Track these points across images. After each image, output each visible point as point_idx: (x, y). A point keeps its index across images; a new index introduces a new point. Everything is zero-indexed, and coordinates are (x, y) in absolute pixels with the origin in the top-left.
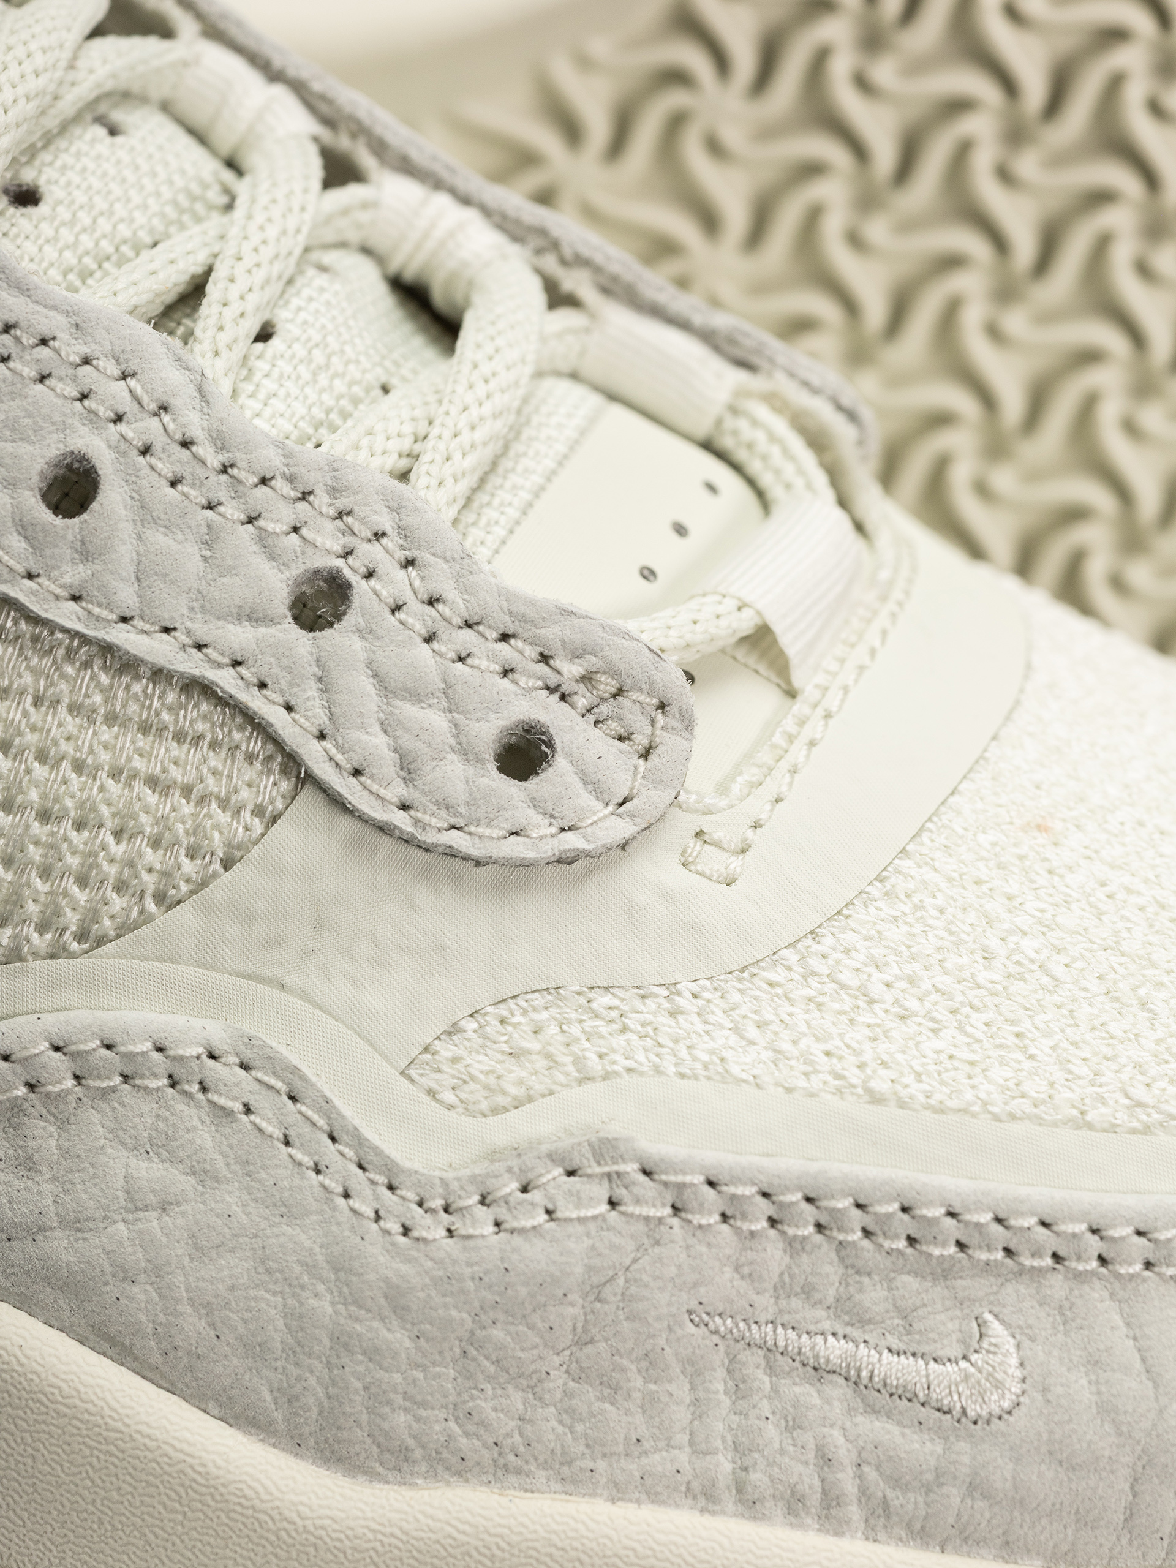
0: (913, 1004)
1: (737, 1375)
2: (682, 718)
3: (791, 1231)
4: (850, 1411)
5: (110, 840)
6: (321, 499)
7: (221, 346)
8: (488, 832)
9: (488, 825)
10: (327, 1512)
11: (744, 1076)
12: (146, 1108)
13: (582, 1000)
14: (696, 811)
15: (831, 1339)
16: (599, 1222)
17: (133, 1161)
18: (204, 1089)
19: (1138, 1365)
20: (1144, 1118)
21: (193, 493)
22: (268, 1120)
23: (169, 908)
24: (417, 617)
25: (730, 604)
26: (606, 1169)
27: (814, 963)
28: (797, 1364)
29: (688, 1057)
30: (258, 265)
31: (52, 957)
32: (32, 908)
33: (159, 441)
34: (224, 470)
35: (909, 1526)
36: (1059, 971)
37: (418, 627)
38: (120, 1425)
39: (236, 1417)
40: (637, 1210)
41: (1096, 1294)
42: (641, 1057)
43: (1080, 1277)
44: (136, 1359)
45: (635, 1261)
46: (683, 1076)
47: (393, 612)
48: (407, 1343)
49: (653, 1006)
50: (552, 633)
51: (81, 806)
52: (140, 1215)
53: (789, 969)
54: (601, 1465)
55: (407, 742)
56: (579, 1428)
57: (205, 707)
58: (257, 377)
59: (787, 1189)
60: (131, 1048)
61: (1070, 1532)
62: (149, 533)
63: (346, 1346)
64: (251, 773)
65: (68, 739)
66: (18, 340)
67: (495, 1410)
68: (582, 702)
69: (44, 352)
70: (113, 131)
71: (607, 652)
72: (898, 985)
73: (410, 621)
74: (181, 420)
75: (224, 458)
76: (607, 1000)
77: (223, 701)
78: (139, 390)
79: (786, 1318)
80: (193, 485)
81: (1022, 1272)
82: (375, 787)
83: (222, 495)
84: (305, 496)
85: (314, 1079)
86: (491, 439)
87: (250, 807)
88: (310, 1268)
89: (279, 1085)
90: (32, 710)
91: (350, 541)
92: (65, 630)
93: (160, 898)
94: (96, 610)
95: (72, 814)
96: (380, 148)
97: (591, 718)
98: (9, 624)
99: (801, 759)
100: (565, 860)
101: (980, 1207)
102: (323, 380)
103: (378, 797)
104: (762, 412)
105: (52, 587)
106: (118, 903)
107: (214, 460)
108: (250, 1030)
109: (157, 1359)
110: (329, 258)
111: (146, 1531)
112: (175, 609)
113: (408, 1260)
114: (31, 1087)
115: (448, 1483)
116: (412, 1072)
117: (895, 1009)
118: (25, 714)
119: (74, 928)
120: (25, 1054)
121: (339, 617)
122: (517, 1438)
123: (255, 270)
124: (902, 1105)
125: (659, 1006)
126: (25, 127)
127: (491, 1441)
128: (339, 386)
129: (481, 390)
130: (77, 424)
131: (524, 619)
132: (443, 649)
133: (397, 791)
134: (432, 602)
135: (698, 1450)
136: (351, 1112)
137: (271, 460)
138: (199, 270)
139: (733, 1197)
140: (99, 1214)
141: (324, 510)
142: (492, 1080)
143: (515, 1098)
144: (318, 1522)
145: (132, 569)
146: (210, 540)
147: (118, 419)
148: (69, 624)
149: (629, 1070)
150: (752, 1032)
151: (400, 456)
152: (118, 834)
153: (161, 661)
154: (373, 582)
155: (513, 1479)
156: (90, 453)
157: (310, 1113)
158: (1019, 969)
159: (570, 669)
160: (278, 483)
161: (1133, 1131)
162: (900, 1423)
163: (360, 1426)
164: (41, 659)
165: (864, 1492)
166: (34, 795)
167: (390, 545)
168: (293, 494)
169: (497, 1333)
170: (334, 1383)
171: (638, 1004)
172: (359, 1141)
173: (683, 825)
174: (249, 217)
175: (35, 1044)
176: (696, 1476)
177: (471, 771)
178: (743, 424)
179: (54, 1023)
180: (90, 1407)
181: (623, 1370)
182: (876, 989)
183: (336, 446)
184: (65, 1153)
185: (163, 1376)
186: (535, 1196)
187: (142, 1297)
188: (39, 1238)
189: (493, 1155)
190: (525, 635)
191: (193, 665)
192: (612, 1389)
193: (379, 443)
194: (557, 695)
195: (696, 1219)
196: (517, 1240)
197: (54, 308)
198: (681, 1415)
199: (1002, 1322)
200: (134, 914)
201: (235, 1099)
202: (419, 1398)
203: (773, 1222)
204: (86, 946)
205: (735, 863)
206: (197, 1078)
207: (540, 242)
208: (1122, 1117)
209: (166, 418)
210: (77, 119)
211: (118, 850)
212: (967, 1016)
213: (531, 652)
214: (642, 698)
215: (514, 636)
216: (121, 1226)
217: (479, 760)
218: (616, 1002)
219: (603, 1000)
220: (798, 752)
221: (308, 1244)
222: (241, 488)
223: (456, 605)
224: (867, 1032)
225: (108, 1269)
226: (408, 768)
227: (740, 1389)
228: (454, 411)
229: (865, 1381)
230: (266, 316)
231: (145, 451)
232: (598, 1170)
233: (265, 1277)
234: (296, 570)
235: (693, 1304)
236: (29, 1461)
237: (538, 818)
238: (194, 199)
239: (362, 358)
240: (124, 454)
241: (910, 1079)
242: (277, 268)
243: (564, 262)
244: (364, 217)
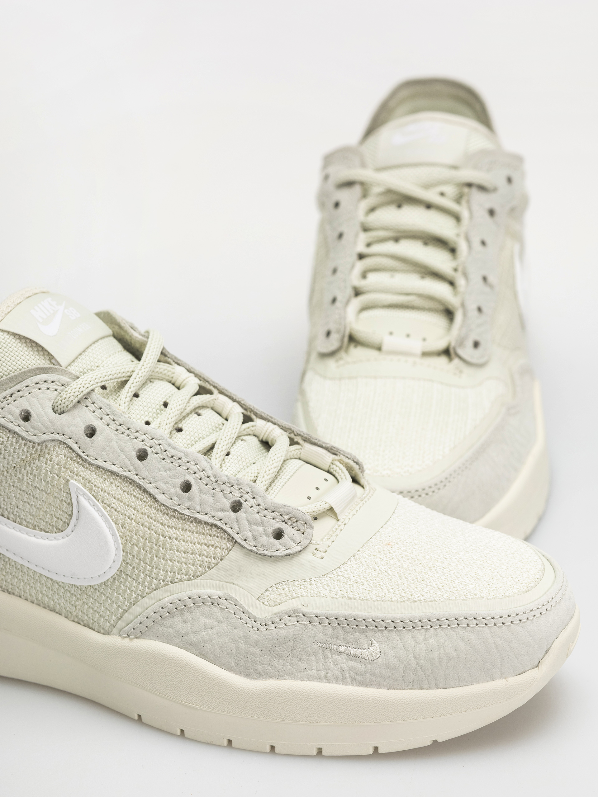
0: (359, 580)
1: (325, 655)
2: (310, 526)
3: (333, 625)
4: (347, 660)
5: (198, 556)
6: (235, 487)
7: (217, 457)
8: (272, 550)
9: (272, 549)
10: (246, 686)
11: (324, 596)
12: (207, 609)
13: (293, 583)
14: (315, 544)
15: (342, 646)
16: (295, 625)
17: (205, 620)
18: (218, 605)
19: (403, 648)
20: (404, 599)
21: (210, 487)
22: (231, 610)
23: (211, 569)
24: (256, 509)
25: (324, 503)
26: (296, 615)
27: (340, 573)
28: (336, 652)
29: (313, 593)
30: (226, 441)
31: (188, 580)
32: (184, 571)
33: (203, 477)
34: (216, 482)
35: (360, 683)
36: (390, 572)
37: (256, 511)
38: (205, 671)
39: (228, 669)
40: (302, 623)
41: (394, 634)
42: (304, 593)
43: (390, 631)
44: (208, 658)
45: (302, 633)
46: (312, 596)
47: (251, 508)
48: (259, 652)
49: (307, 583)
50: (282, 510)
51: (192, 550)
52: (207, 630)
53: (334, 574)
54: (299, 674)
55: (255, 533)
56: (294, 667)
57: (215, 529)
58: (226, 463)
59: (331, 617)
60: (204, 597)
61: (392, 682)
62: (202, 495)
63: (247, 653)
64: (225, 541)
65: (189, 537)
66: (174, 459)
67: (277, 664)
68: (289, 524)
69: (180, 461)
70: (199, 415)
71: (293, 513)
72: (356, 576)
73: (254, 509)
74: (207, 472)
75: (216, 479)
76: (297, 582)
77: (219, 528)
78: (199, 467)
79: (333, 643)
80: (210, 485)
81: (379, 630)
82: (249, 543)
83: (216, 487)
84: (232, 486)
85: (239, 601)
86: (274, 472)
87: (225, 548)
88: (240, 638)
89: (233, 603)
90: (181, 531)
91: (242, 494)
92: (187, 515)
93: (209, 567)
94: (192, 511)
95: (190, 552)
96: (256, 414)
97: (292, 527)
98: (176, 515)
99: (339, 533)
100: (288, 555)
101: (369, 618)
102: (240, 463)
103: (250, 545)
104: (338, 463)
105: (184, 507)
106: (200, 569)
107: (214, 480)
108: (227, 592)
109: (212, 658)
110: (244, 438)
111: (212, 692)
112: (207, 510)
113: (258, 635)
114: (185, 606)
115: (269, 679)
116: (259, 599)
117: (355, 581)
118: (180, 532)
119: (192, 574)
120: (183, 599)
121: (240, 510)
122: (282, 669)
123: (225, 442)
124: (355, 599)
125: (308, 583)
126: (178, 416)
127: (277, 670)
128: (244, 464)
129: (271, 463)
130: (187, 475)
131: (276, 508)
132: (261, 515)
133: (253, 543)
134: (258, 505)
135: (318, 670)
136: (247, 607)
137: (225, 479)
138: (214, 442)
139: (321, 619)
140: (199, 630)
141: (236, 488)
142: (275, 600)
143: (279, 603)
144: (244, 688)
145: (199, 502)
146: (214, 496)
147: (195, 473)
148: (187, 514)
149: (301, 596)
150: (326, 587)
151: (254, 477)
152: (199, 555)
153: (206, 520)
154: (246, 502)
155: (282, 678)
156: (190, 480)
157: (239, 608)
158: (381, 572)
159: (286, 517)
160: (227, 484)
161: (401, 602)
162: (357, 662)
163: (251, 669)
164: (183, 521)
165: (350, 676)
166: (183, 548)
167: (250, 495)
168: (230, 486)
169: (276, 649)
170: (246, 661)
171: (304, 583)
172: (248, 612)
173: (312, 548)
174: (225, 431)
175: (185, 597)
176: (317, 675)
177: (268, 538)
178: (334, 466)
179: (189, 593)
180: (199, 668)
181: (302, 655)
182: (352, 578)
183: (239, 476)
184: (192, 619)
185: (213, 662)
186: (282, 621)
187: (208, 646)
188: (188, 636)
189: (275, 614)
190: (277, 511)
191: (212, 521)
192: (300, 659)
193: (250, 475)
194: (284, 523)
195: (314, 624)
196: (279, 630)
197: (181, 452)
198: (314, 663)
199: (376, 641)
200: (204, 571)
201: (224, 606)
202: (262, 663)
203: (329, 624)
204: (195, 578)
205: (323, 554)
206: (217, 602)
207: (290, 431)
208: (399, 599)
209: (204, 472)
210: (191, 412)
211: (200, 558)
212: (369, 582)
213: (278, 514)
214: (302, 522)
215: (275, 511)
216: (204, 632)
217: (269, 536)
218: (299, 583)
219: (296, 583)
220: (338, 532)
221: (239, 633)
222: (219, 485)
223: (263, 506)
224: (349, 586)
225: (201, 641)
226: (255, 539)
227: (325, 657)
228: (265, 467)
229: (349, 654)
230: (228, 450)
231: (200, 479)
232: (295, 615)
233: (231, 641)
234: (231, 501)
235: (314, 641)
236: (188, 680)
237: (282, 547)
238: (216, 428)
239: (249, 458)
240: (196, 480)
241: (357, 594)
242: (230, 441)
243: (295, 435)
244: (253, 429)
